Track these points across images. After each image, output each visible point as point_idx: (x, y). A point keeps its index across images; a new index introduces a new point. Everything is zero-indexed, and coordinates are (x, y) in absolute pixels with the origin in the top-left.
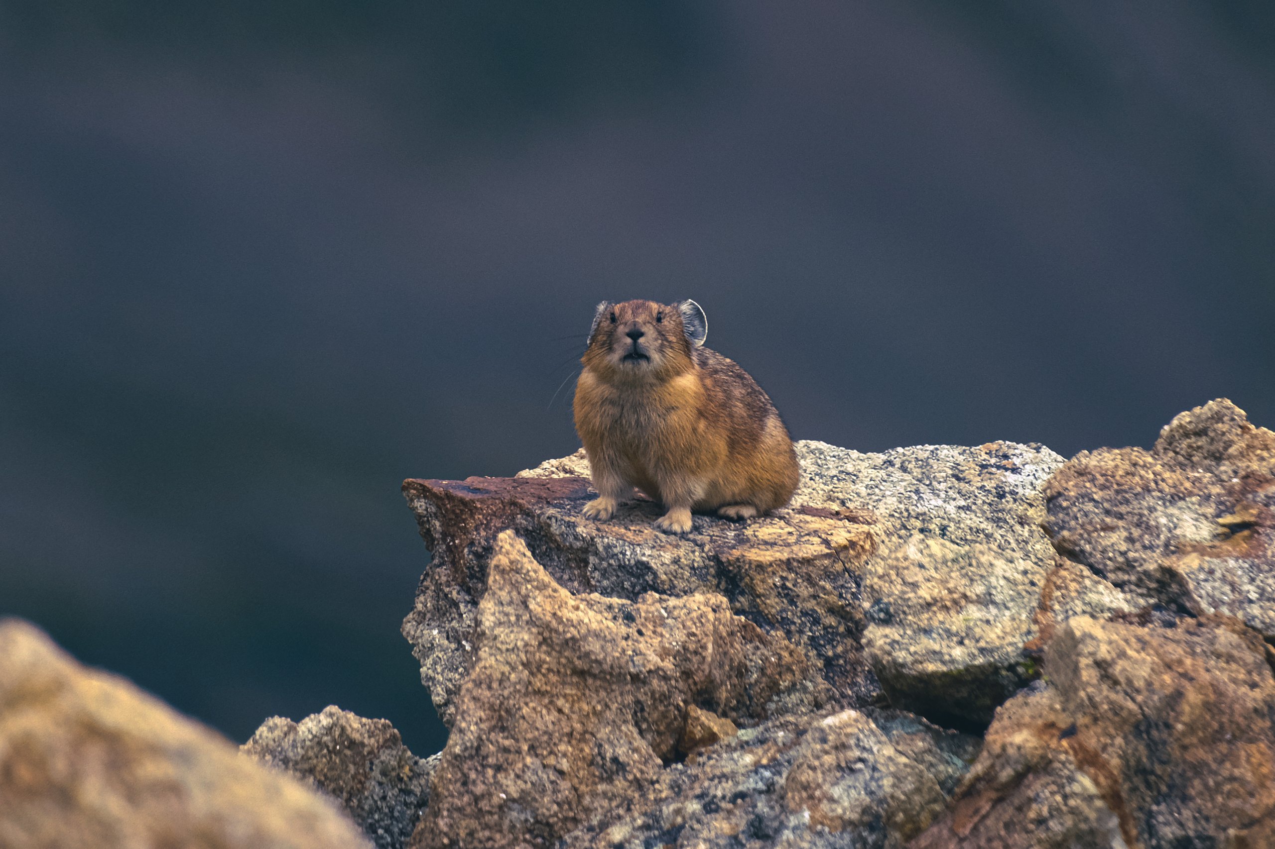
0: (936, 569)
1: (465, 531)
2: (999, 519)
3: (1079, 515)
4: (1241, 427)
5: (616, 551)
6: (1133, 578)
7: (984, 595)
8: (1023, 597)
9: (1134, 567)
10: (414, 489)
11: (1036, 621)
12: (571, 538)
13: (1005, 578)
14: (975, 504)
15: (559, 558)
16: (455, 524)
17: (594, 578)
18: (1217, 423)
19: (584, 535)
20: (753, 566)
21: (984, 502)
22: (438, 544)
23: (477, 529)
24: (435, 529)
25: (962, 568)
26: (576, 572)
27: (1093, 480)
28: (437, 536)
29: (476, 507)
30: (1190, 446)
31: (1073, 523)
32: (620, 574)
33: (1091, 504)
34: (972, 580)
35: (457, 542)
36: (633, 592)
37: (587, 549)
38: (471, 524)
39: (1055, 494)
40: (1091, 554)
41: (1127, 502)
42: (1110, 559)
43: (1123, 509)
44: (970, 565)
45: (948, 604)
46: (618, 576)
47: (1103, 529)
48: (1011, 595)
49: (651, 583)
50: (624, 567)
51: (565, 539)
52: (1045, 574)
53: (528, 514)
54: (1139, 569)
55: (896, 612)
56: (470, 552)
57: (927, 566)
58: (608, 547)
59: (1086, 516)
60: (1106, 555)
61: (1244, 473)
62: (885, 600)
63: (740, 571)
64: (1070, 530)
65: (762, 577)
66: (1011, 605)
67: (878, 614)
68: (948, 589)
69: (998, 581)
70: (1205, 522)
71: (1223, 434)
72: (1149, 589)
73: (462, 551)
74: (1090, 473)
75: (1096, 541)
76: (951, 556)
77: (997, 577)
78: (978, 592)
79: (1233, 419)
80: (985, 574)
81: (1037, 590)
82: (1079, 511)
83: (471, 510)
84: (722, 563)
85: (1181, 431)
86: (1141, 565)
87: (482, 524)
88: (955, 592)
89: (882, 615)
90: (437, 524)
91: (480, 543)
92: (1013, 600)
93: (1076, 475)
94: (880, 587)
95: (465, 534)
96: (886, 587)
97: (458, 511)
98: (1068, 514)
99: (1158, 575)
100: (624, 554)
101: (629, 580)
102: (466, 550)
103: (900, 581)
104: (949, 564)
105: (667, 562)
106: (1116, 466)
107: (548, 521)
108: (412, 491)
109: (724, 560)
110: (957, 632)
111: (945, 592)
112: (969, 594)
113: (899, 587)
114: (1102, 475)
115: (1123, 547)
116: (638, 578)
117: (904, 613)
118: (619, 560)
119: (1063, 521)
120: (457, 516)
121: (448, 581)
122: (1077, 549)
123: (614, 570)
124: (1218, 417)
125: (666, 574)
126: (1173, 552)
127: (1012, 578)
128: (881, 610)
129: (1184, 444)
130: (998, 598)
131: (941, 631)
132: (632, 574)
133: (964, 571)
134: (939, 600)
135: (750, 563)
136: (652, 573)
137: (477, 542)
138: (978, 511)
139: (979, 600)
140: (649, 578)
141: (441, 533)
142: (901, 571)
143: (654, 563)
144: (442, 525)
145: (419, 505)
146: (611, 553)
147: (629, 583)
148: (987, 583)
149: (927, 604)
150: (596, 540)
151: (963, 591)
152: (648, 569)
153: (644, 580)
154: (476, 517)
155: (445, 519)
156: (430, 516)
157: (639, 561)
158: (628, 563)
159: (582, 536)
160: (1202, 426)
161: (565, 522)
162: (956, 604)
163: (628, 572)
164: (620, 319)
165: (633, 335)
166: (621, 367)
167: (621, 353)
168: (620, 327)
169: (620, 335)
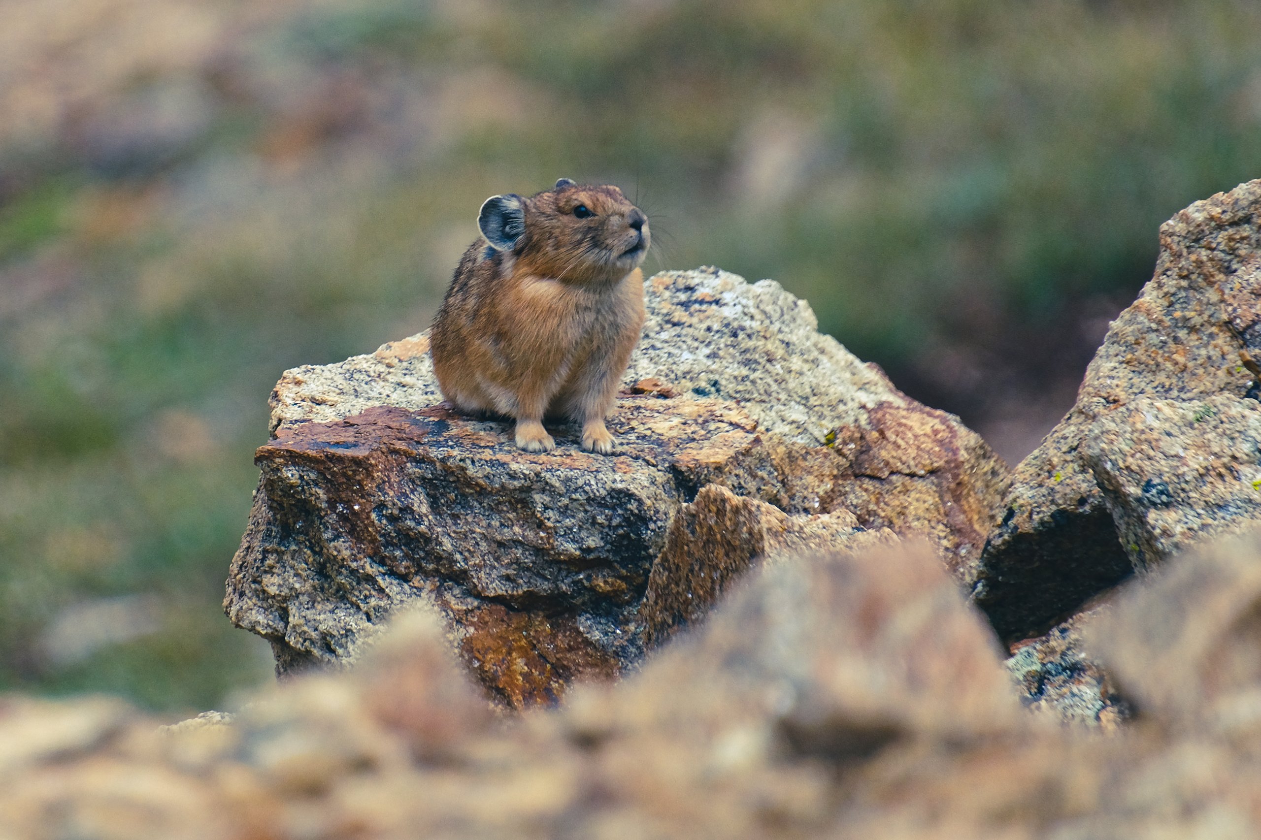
0: (1183, 433)
1: (363, 494)
2: (749, 360)
5: (580, 482)
7: (1253, 452)
10: (280, 457)
12: (505, 479)
14: (719, 349)
15: (480, 504)
16: (347, 489)
17: (549, 519)
19: (527, 472)
20: (711, 470)
22: (326, 514)
23: (380, 488)
24: (318, 498)
25: (1215, 427)
26: (511, 516)
28: (324, 505)
29: (371, 464)
30: (1231, 239)
32: (588, 508)
34: (1232, 439)
35: (356, 507)
36: (609, 526)
37: (530, 487)
38: (369, 486)
44: (1222, 422)
45: (1223, 470)
46: (586, 511)
49: (636, 511)
50: (593, 500)
51: (491, 482)
53: (419, 461)
55: (1175, 492)
56: (381, 516)
57: (1174, 433)
58: (567, 481)
62: (1156, 481)
63: (699, 478)
65: (721, 479)
67: (1159, 498)
68: (1215, 454)
73: (368, 517)
76: (1191, 416)
78: (1246, 451)
80: (1242, 429)
83: (367, 469)
84: (681, 473)
87: (384, 482)
88: (1223, 457)
89: (1164, 498)
90: (320, 492)
91: (394, 504)
94: (1139, 467)
95: (362, 497)
96: (1147, 465)
97: (350, 473)
100: (590, 485)
101: (602, 513)
102: (373, 516)
103: (1161, 455)
104: (1196, 425)
105: (648, 485)
107: (461, 464)
108: (277, 460)
109: (684, 469)
111: (1212, 458)
112: (1238, 455)
113: (1163, 462)
116: (613, 508)
117: (1183, 490)
118: (586, 492)
120: (349, 478)
121: (352, 554)
123: (581, 505)
125: (649, 498)
128: (1161, 493)
129: (1222, 237)
131: (1239, 503)
132: (606, 506)
133: (1220, 430)
134: (1210, 468)
135: (708, 467)
136: (635, 500)
137: (390, 504)
138: (727, 356)
139: (1252, 459)
140: (633, 506)
141: (326, 502)
142: (1154, 444)
143: (632, 488)
144: (328, 491)
145: (291, 474)
146: (573, 486)
147: (603, 517)
148: (1250, 439)
149: (1201, 475)
150: (543, 475)
151: (1230, 453)
152: (630, 496)
153: (626, 510)
154: (375, 475)
155: (331, 485)
156: (308, 484)
157: (613, 490)
158: (598, 494)
159: (523, 474)
160: (1241, 214)
161: (486, 461)
162: (1230, 469)
163: (600, 505)
164: (599, 210)
165: (637, 225)
166: (619, 264)
167: (623, 248)
168: (612, 218)
169: (615, 228)
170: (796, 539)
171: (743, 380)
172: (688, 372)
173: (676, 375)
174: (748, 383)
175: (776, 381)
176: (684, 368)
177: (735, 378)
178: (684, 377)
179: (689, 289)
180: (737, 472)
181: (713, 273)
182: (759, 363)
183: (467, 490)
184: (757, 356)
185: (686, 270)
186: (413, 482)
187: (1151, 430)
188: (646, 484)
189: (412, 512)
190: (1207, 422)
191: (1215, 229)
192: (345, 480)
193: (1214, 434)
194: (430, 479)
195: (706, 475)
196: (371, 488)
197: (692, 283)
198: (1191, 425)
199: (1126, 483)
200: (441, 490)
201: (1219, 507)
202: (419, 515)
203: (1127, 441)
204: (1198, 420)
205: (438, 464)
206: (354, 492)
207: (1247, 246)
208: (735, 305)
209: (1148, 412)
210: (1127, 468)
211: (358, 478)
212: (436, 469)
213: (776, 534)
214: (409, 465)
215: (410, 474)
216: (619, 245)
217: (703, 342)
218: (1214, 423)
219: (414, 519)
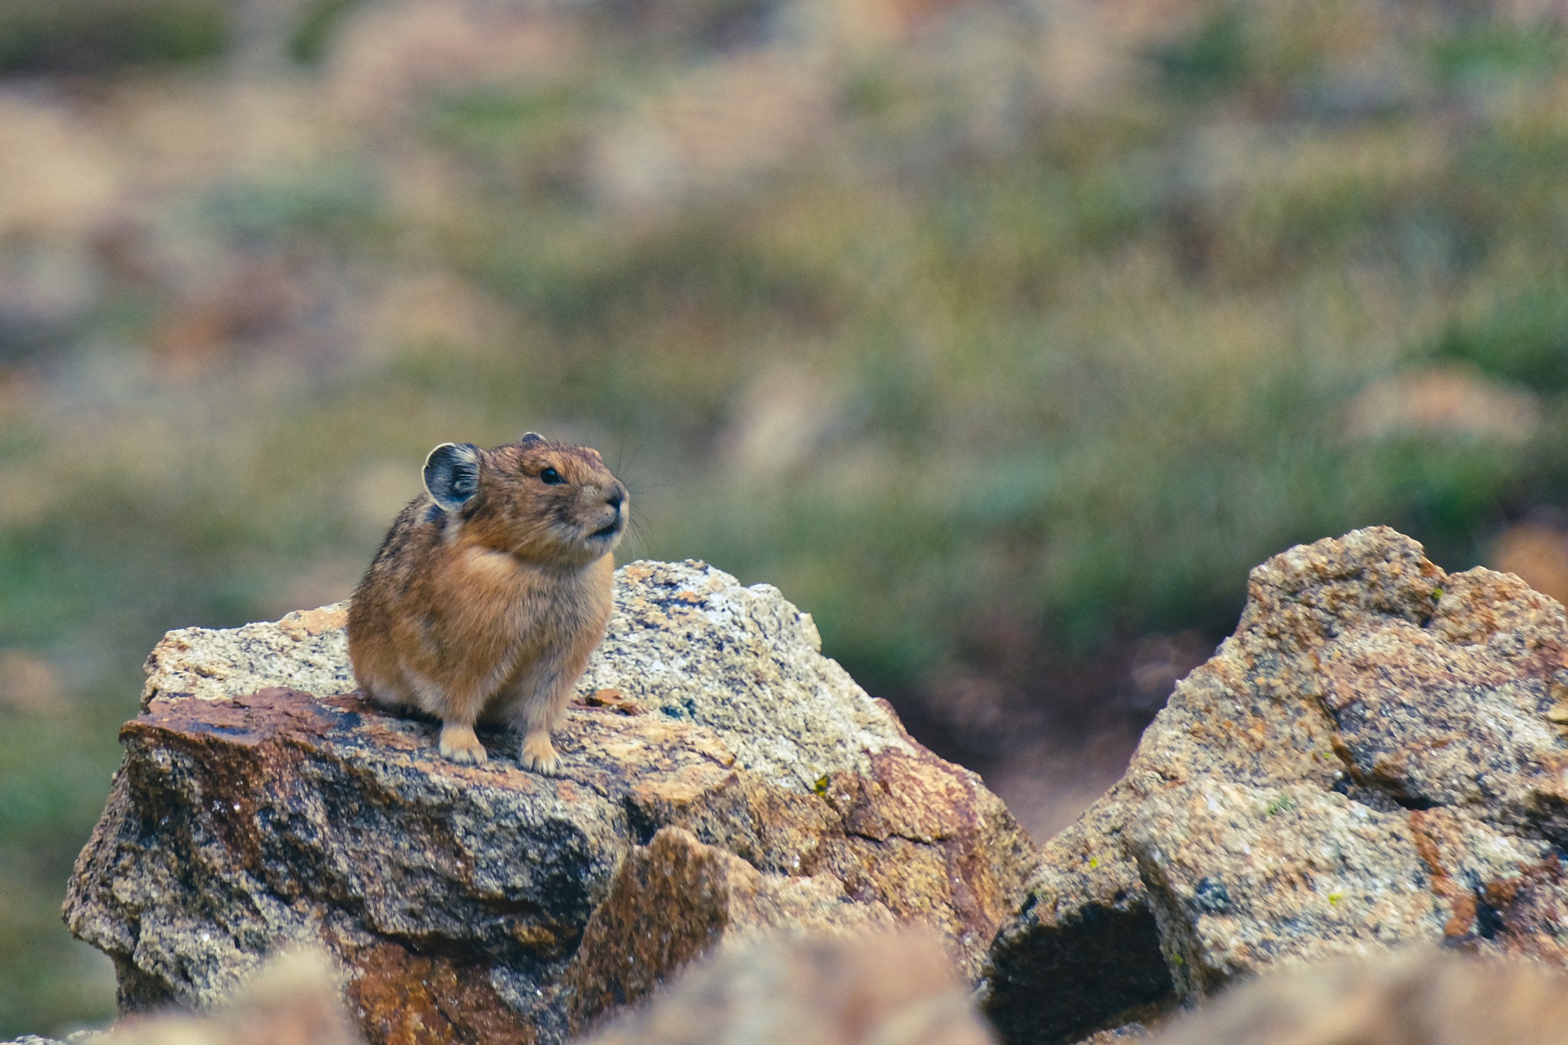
0: (1251, 826)
1: (247, 792)
2: (734, 680)
3: (1392, 729)
4: (1418, 565)
5: (513, 806)
6: (1497, 813)
7: (1334, 858)
8: (1391, 858)
9: (1493, 796)
10: (151, 736)
11: (1440, 893)
12: (421, 792)
13: (1351, 831)
14: (698, 662)
15: (388, 819)
16: (228, 783)
17: (469, 847)
18: (1378, 561)
19: (449, 787)
20: (674, 809)
21: (708, 658)
22: (200, 812)
23: (268, 787)
24: (192, 791)
25: (1292, 823)
26: (424, 838)
27: (1386, 675)
28: (198, 801)
29: (260, 757)
30: (1335, 596)
31: (1388, 740)
32: (519, 838)
33: (1403, 711)
34: (1311, 839)
35: (237, 808)
36: (542, 864)
37: (450, 806)
38: (255, 783)
39: (1348, 701)
40: (1423, 783)
41: (1441, 702)
42: (1454, 787)
43: (1441, 714)
44: (1300, 818)
45: (1295, 877)
46: (516, 842)
47: (1434, 747)
48: (1371, 857)
49: (577, 849)
50: (526, 830)
51: (405, 794)
52: (1404, 822)
53: (320, 759)
54: (1503, 799)
56: (265, 821)
57: (1241, 825)
58: (497, 803)
59: (1403, 729)
60: (1447, 783)
61: (1533, 641)
62: (1213, 880)
63: (657, 816)
64: (1386, 751)
65: (684, 821)
66: (1376, 869)
67: (1214, 901)
68: (1288, 856)
69: (1344, 837)
70: (1529, 718)
71: (1396, 577)
72: (1516, 825)
73: (250, 821)
74: (1375, 665)
75: (1429, 764)
76: (1264, 807)
77: (1340, 832)
78: (1326, 856)
79: (1406, 555)
80: (1324, 829)
81: (1408, 846)
82: (1391, 722)
83: (255, 763)
84: (637, 808)
85: (1315, 575)
86: (1503, 793)
87: (274, 780)
88: (1298, 860)
89: (1220, 903)
90: (196, 785)
91: (283, 809)
92: (1375, 863)
93: (1355, 669)
94: (1194, 861)
95: (246, 795)
96: (1204, 861)
97: (234, 765)
98: (1375, 728)
99: (1531, 806)
100: (524, 811)
101: (535, 847)
102: (257, 820)
103: (1222, 850)
104: (1268, 818)
106: (1401, 652)
107: (371, 768)
108: (147, 740)
109: (640, 803)
110: (1341, 919)
111: (1283, 860)
112: (1316, 860)
113: (1223, 859)
114: (1396, 666)
115: (1471, 770)
116: (550, 843)
117: (1244, 895)
118: (518, 819)
119: (1371, 739)
120: (231, 771)
121: (226, 864)
122: (1404, 776)
123: (511, 834)
124: (1382, 554)
125: (594, 834)
126: (1537, 771)
127: (1362, 831)
128: (1218, 896)
129: (1324, 594)
130: (1355, 861)
132: (541, 839)
133: (1297, 828)
134: (1280, 872)
135: (669, 804)
136: (577, 835)
137: (278, 808)
138: (707, 672)
139: (1332, 867)
140: (574, 842)
141: (202, 797)
142: (1215, 835)
143: (575, 821)
144: (204, 784)
145: (162, 758)
146: (503, 810)
147: (536, 851)
148: (1332, 841)
149: (1268, 880)
150: (468, 792)
151: (1306, 856)
152: (571, 829)
153: (565, 846)
154: (265, 770)
155: (210, 777)
156: (181, 772)
157: (552, 820)
158: (532, 823)
159: (445, 789)
160: (1350, 567)
161: (402, 769)
162: (1304, 876)
163: (533, 836)
164: (571, 478)
165: (615, 502)
166: (587, 545)
167: (595, 527)
168: (585, 489)
169: (588, 501)
170: (767, 905)
171: (723, 703)
172: (657, 687)
173: (643, 688)
174: (729, 707)
175: (763, 708)
176: (654, 680)
177: (714, 699)
178: (653, 692)
179: (670, 585)
180: (705, 814)
181: (700, 569)
182: (745, 685)
183: (374, 801)
184: (743, 676)
185: (668, 562)
186: (310, 784)
187: (1213, 818)
188: (593, 817)
189: (305, 820)
190: (1282, 815)
191: (1317, 582)
192: (226, 773)
193: (1289, 831)
194: (331, 784)
195: (666, 814)
196: (258, 785)
197: (675, 578)
198: (1262, 818)
199: (1176, 879)
200: (343, 798)
201: (1286, 920)
202: (312, 825)
203: (1183, 829)
204: (1272, 813)
205: (342, 766)
206: (237, 788)
207: (1353, 607)
208: (723, 610)
209: (1212, 796)
210: (1180, 862)
211: (242, 772)
212: (339, 771)
213: (743, 896)
214: (306, 763)
215: (306, 774)
216: (590, 522)
217: (681, 651)
218: (1290, 818)
219: (306, 829)
